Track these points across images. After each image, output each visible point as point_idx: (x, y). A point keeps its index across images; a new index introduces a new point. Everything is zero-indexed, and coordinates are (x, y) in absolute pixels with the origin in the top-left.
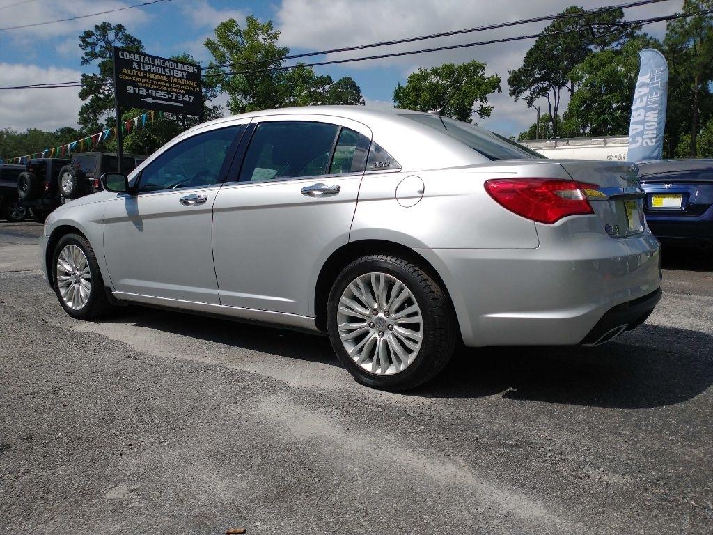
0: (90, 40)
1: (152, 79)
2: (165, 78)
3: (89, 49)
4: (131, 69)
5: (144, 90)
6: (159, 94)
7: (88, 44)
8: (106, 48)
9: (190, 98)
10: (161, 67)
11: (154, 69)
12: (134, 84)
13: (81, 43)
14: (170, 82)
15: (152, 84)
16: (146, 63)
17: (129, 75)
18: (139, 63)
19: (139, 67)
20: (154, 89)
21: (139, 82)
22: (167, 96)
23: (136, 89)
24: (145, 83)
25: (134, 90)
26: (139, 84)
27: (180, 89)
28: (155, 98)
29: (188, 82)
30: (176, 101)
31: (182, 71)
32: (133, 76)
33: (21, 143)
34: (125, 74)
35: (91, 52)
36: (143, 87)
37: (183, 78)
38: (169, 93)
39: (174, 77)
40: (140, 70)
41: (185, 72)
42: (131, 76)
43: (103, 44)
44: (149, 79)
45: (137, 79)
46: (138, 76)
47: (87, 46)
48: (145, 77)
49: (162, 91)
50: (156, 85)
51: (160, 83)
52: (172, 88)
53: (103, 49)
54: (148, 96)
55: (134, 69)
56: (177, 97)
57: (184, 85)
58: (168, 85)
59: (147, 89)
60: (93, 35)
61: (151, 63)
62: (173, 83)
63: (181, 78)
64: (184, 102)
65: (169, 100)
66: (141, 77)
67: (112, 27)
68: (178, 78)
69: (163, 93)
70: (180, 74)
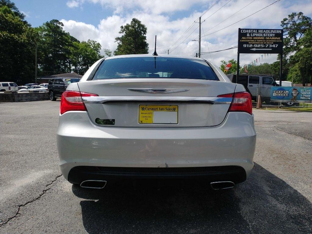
0: (285, 22)
1: (256, 40)
2: (263, 38)
3: (285, 26)
4: (246, 36)
5: (252, 45)
6: (259, 46)
7: (285, 24)
8: (293, 24)
9: (276, 46)
10: (261, 33)
11: (258, 35)
12: (247, 43)
13: (282, 24)
14: (265, 40)
15: (256, 42)
16: (254, 33)
17: (244, 40)
18: (250, 34)
19: (250, 35)
20: (256, 44)
21: (250, 42)
22: (263, 46)
23: (248, 45)
24: (252, 42)
25: (247, 46)
26: (249, 43)
27: (271, 42)
28: (257, 48)
29: (275, 38)
30: (268, 48)
31: (273, 33)
32: (247, 39)
33: (257, 69)
34: (243, 39)
35: (286, 27)
36: (252, 44)
37: (273, 37)
38: (264, 45)
39: (268, 37)
40: (250, 36)
41: (274, 33)
42: (246, 40)
43: (292, 23)
44: (255, 40)
45: (249, 41)
46: (249, 39)
47: (284, 25)
48: (252, 39)
49: (261, 44)
50: (258, 42)
51: (260, 41)
52: (267, 42)
53: (292, 25)
54: (253, 47)
55: (248, 37)
56: (269, 46)
57: (273, 40)
58: (264, 41)
59: (253, 44)
60: (287, 19)
61: (256, 32)
62: (267, 40)
63: (272, 37)
64: (272, 48)
65: (264, 48)
66: (251, 40)
67: (297, 14)
68: (270, 37)
69: (261, 45)
70: (271, 35)
